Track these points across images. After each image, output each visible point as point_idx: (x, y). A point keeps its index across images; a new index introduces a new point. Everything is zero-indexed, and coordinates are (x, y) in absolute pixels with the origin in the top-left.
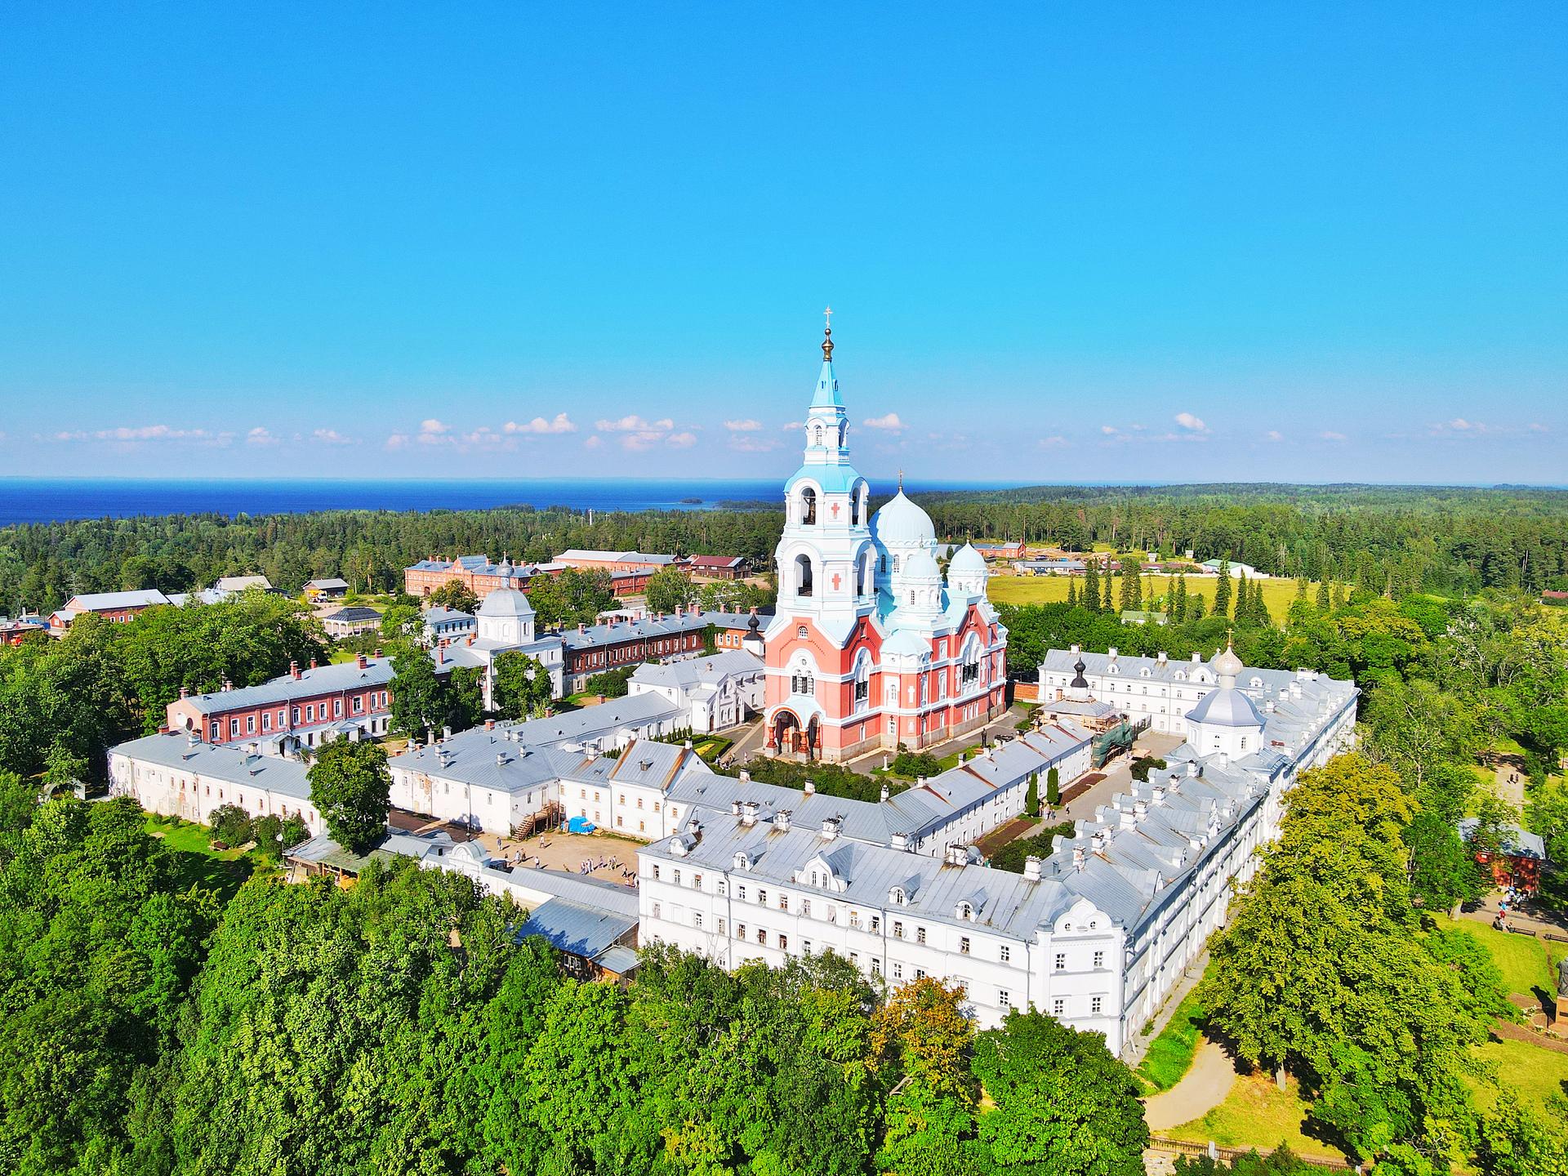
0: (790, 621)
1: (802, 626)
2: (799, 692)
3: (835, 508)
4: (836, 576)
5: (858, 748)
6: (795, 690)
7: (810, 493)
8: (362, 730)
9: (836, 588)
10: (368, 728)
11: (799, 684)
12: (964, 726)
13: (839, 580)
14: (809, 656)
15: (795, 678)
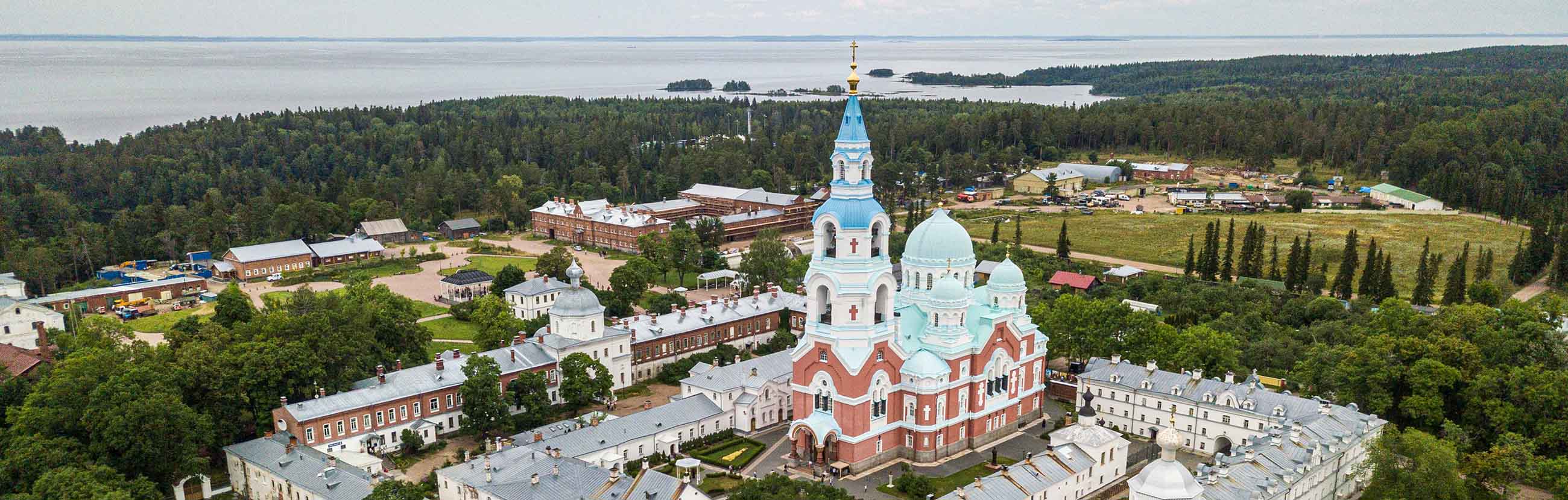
0: (812, 346)
1: (823, 350)
2: (821, 409)
3: (854, 243)
4: (854, 307)
5: (873, 460)
6: (817, 407)
7: (830, 229)
8: (439, 427)
9: (853, 318)
10: (446, 424)
11: (821, 402)
12: (987, 436)
13: (857, 311)
14: (828, 378)
15: (817, 396)
